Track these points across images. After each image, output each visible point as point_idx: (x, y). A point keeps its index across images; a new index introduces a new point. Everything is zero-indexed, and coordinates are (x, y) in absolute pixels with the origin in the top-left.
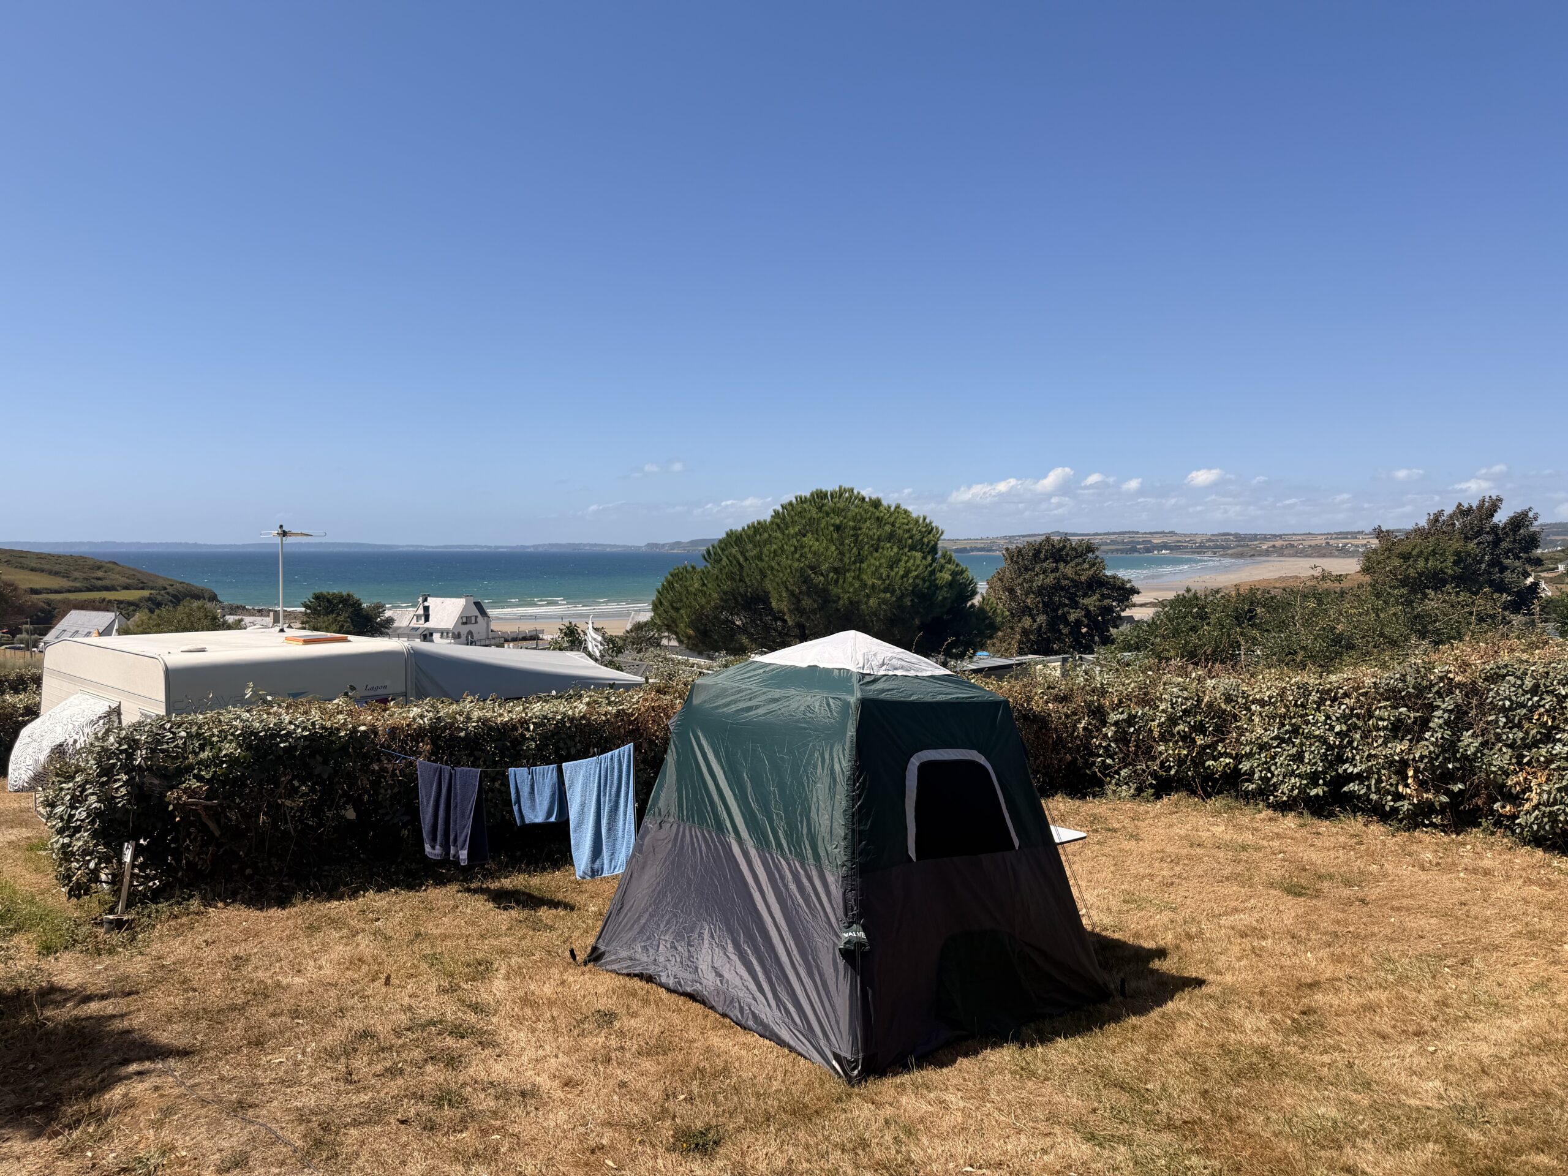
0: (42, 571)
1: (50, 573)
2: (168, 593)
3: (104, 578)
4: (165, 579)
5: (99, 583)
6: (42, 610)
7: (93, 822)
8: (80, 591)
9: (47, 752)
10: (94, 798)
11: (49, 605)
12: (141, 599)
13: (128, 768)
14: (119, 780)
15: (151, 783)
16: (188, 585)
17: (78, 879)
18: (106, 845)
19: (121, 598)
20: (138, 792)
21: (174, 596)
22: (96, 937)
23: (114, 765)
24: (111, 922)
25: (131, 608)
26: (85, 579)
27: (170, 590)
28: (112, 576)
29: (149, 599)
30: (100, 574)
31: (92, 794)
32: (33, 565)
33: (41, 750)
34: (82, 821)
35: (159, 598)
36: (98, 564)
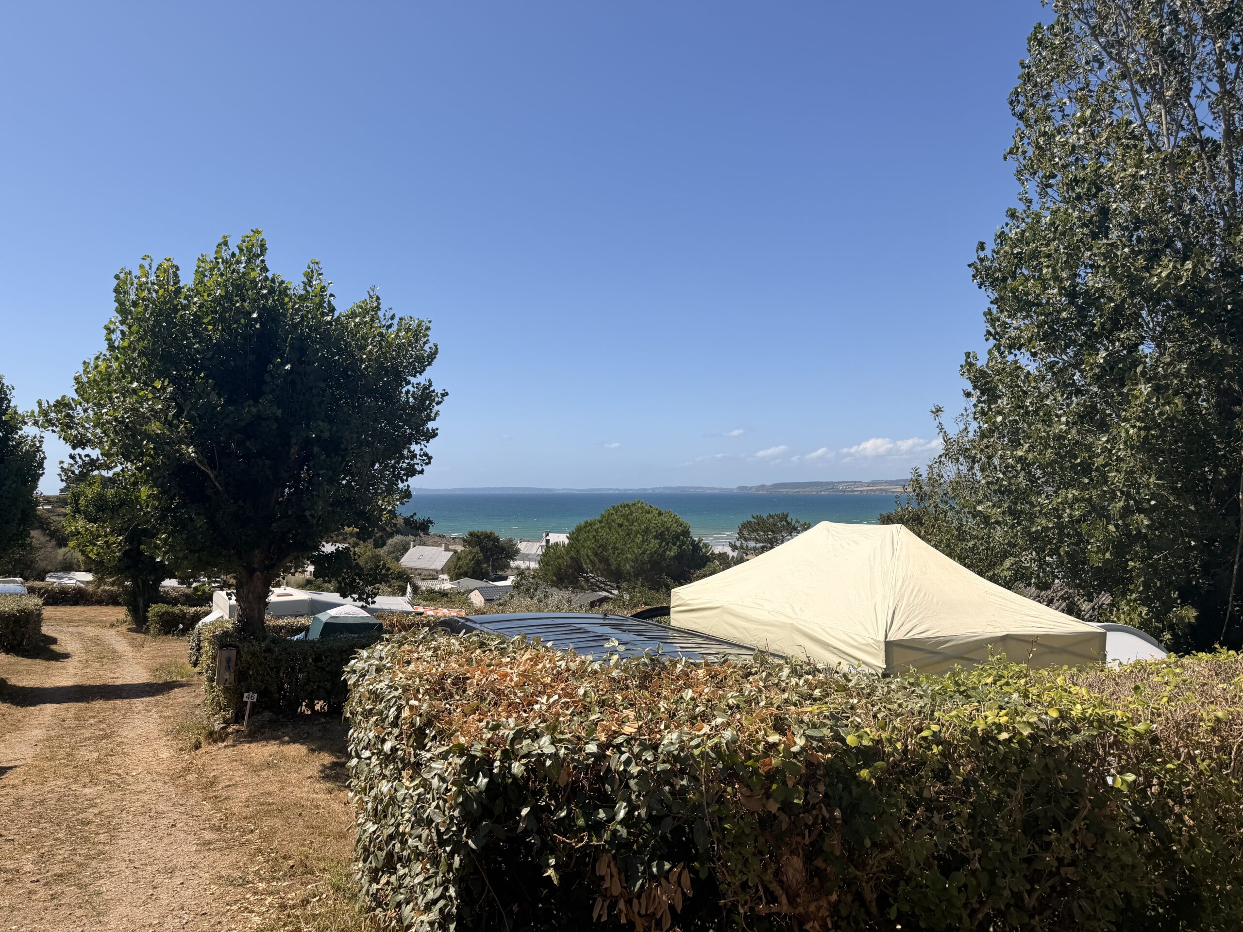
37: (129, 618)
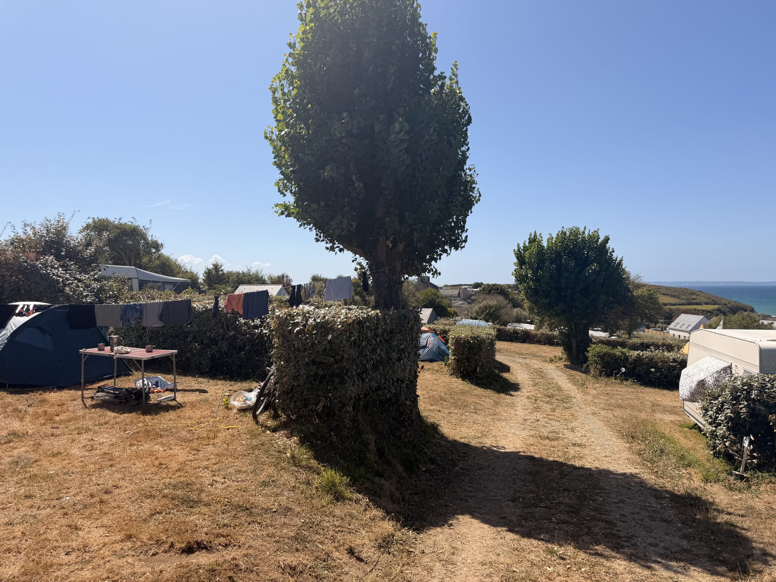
0: (668, 295)
1: (671, 296)
2: (728, 307)
3: (696, 299)
4: (726, 300)
5: (693, 301)
6: (668, 313)
7: (728, 423)
8: (685, 305)
9: (696, 383)
10: (729, 411)
11: (670, 311)
12: (713, 310)
13: (748, 399)
14: (742, 404)
15: (759, 409)
16: (738, 303)
17: (719, 449)
18: (735, 435)
19: (704, 309)
20: (752, 413)
21: (731, 309)
22: (729, 481)
23: (740, 396)
24: (737, 475)
25: (709, 314)
26: (687, 299)
27: (729, 305)
28: (700, 298)
29: (718, 310)
30: (694, 297)
31: (728, 409)
32: (664, 292)
33: (693, 382)
34: (722, 421)
35: (723, 309)
36: (693, 292)
37: (565, 356)
